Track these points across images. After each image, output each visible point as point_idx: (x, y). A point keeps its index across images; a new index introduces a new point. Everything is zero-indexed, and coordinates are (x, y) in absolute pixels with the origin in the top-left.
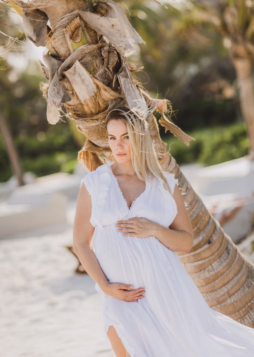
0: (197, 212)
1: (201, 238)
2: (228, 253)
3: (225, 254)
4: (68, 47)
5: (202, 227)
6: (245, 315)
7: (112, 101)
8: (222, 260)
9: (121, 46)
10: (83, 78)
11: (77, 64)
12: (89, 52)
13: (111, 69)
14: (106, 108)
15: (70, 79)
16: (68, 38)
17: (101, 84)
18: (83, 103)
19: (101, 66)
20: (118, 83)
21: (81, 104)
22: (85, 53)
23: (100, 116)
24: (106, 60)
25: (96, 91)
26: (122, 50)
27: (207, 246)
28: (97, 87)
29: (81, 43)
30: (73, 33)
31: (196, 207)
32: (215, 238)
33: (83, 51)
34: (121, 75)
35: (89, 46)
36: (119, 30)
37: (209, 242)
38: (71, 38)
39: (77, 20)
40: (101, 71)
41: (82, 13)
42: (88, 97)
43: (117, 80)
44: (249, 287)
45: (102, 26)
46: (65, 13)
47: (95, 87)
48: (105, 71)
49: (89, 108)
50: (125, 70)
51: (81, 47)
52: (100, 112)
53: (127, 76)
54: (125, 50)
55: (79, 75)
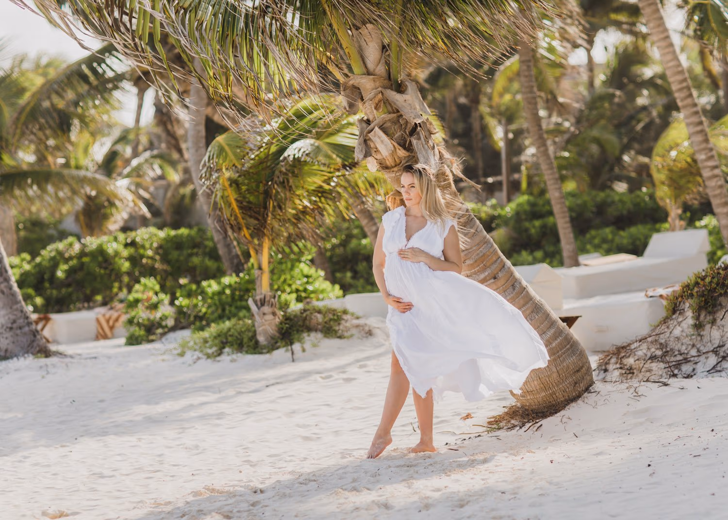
0: (484, 251)
1: (486, 274)
2: (514, 289)
3: (512, 290)
4: (374, 115)
5: (488, 265)
7: (405, 157)
8: (507, 294)
10: (382, 139)
11: (377, 129)
12: (389, 120)
13: (408, 133)
14: (401, 162)
15: (373, 140)
16: (373, 109)
17: (396, 144)
19: (398, 131)
20: (410, 143)
21: (384, 159)
22: (385, 121)
23: (396, 169)
24: (403, 126)
25: (393, 149)
26: (412, 119)
27: (492, 281)
28: (394, 146)
29: (383, 113)
30: (377, 105)
31: (483, 247)
32: (500, 275)
34: (414, 138)
35: (389, 115)
36: (410, 104)
37: (495, 278)
38: (376, 108)
39: (380, 95)
40: (398, 134)
41: (383, 90)
42: (387, 154)
43: (410, 142)
45: (397, 101)
46: (373, 89)
47: (392, 147)
48: (403, 134)
49: (389, 162)
50: (418, 134)
51: (383, 116)
52: (396, 166)
53: (419, 139)
54: (414, 119)
55: (379, 137)
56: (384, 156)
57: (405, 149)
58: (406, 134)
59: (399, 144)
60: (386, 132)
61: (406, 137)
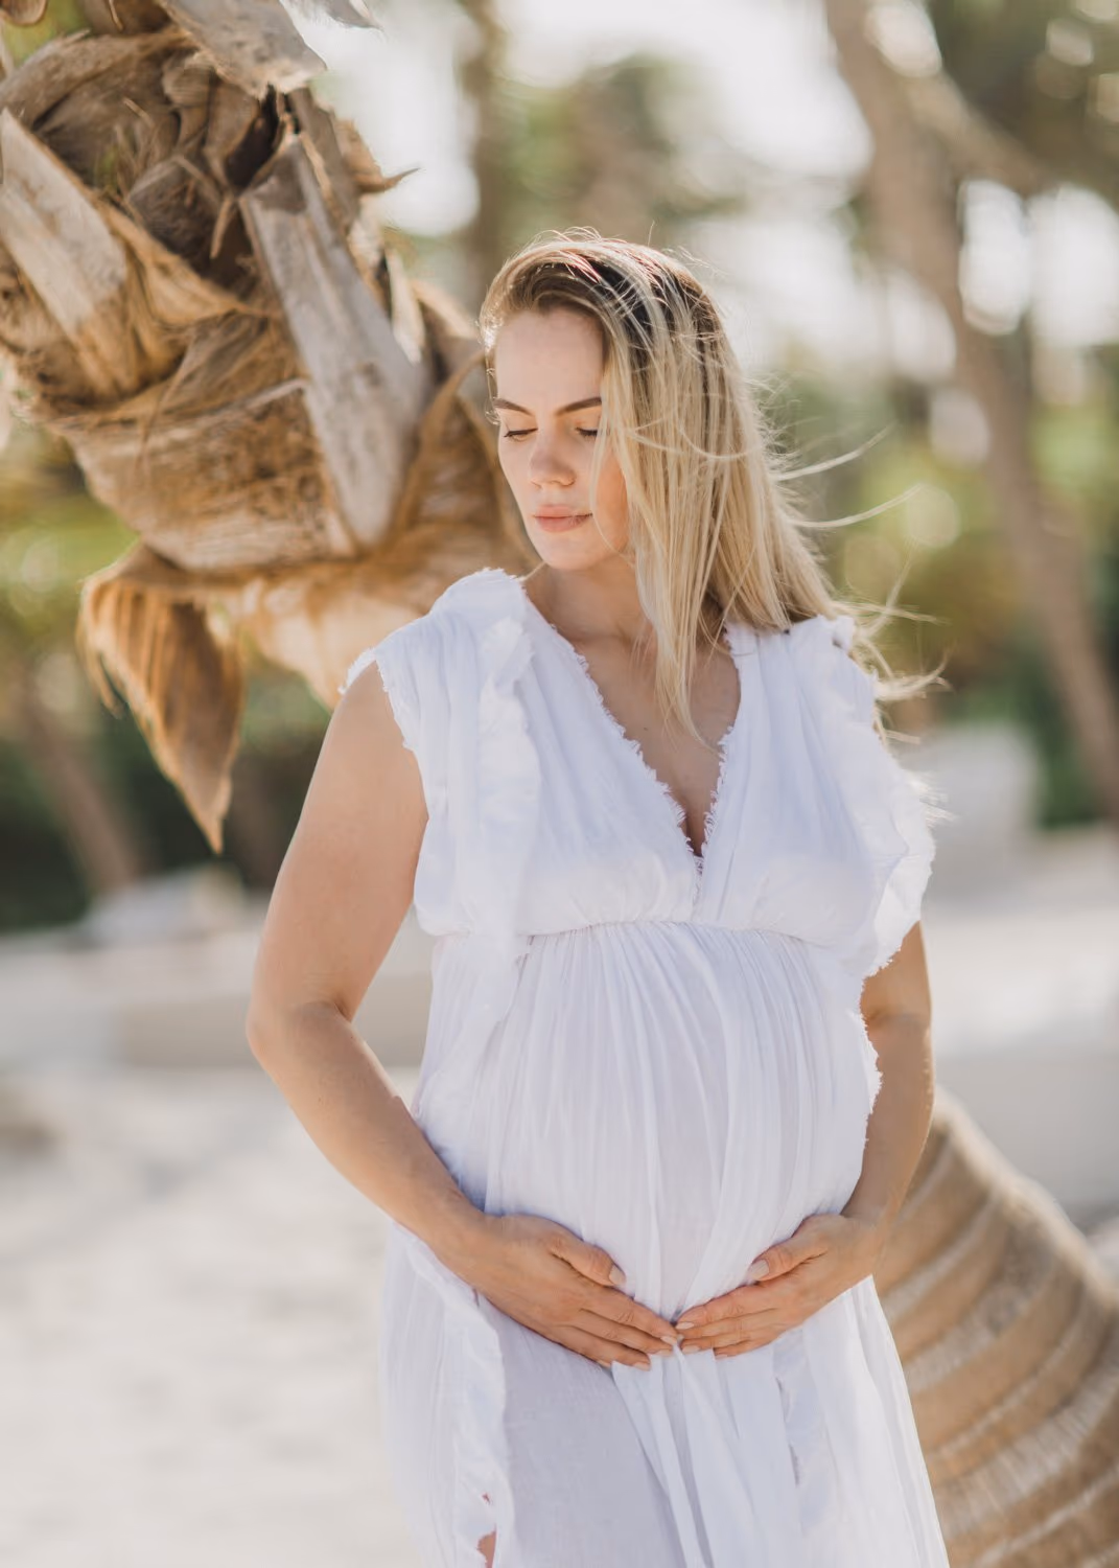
6: (968, 1473)
7: (204, 327)
9: (240, 45)
10: (48, 203)
11: (9, 129)
12: (93, 78)
13: (217, 166)
14: (178, 360)
17: (141, 239)
18: (73, 337)
19: (158, 151)
20: (238, 229)
21: (66, 343)
22: (69, 80)
23: (143, 407)
24: (188, 124)
25: (123, 270)
26: (248, 63)
28: (130, 252)
29: (46, 28)
33: (57, 70)
34: (261, 197)
35: (91, 44)
40: (158, 173)
42: (83, 306)
43: (238, 224)
44: (995, 1327)
47: (116, 253)
48: (183, 175)
49: (104, 360)
50: (288, 172)
51: (52, 48)
52: (145, 383)
53: (294, 201)
54: (261, 59)
55: (30, 192)
56: (69, 328)
57: (203, 266)
58: (206, 169)
59: (166, 239)
60: (71, 151)
61: (208, 191)
